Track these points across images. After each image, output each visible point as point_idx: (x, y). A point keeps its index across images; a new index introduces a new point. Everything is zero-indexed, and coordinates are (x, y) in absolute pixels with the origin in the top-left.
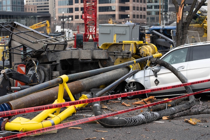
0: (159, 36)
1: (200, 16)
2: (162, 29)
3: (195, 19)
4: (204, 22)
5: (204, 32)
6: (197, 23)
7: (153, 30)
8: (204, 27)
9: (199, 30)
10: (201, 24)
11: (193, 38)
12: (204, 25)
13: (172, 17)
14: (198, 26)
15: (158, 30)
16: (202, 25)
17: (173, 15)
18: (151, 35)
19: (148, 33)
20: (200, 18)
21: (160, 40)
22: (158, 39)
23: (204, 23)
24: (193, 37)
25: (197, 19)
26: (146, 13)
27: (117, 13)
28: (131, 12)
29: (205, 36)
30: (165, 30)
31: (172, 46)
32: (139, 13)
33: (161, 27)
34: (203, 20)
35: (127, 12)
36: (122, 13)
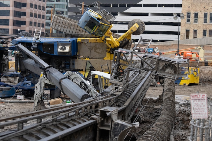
0: (29, 57)
1: (101, 22)
2: (35, 42)
3: (92, 29)
4: (106, 34)
5: (106, 51)
6: (94, 35)
7: (19, 43)
8: (106, 43)
9: (99, 48)
10: (102, 37)
11: (87, 61)
12: (107, 39)
13: (55, 23)
14: (97, 40)
15: (28, 45)
16: (103, 39)
17: (55, 20)
18: (17, 52)
19: (12, 49)
20: (99, 26)
21: (29, 61)
22: (26, 59)
23: (107, 37)
24: (87, 59)
25: (96, 28)
26: (44, 21)
27: (11, 18)
28: (27, 19)
29: (108, 57)
30: (40, 44)
31: (42, 74)
32: (37, 20)
33: (33, 39)
34: (105, 31)
35: (23, 18)
36: (18, 19)
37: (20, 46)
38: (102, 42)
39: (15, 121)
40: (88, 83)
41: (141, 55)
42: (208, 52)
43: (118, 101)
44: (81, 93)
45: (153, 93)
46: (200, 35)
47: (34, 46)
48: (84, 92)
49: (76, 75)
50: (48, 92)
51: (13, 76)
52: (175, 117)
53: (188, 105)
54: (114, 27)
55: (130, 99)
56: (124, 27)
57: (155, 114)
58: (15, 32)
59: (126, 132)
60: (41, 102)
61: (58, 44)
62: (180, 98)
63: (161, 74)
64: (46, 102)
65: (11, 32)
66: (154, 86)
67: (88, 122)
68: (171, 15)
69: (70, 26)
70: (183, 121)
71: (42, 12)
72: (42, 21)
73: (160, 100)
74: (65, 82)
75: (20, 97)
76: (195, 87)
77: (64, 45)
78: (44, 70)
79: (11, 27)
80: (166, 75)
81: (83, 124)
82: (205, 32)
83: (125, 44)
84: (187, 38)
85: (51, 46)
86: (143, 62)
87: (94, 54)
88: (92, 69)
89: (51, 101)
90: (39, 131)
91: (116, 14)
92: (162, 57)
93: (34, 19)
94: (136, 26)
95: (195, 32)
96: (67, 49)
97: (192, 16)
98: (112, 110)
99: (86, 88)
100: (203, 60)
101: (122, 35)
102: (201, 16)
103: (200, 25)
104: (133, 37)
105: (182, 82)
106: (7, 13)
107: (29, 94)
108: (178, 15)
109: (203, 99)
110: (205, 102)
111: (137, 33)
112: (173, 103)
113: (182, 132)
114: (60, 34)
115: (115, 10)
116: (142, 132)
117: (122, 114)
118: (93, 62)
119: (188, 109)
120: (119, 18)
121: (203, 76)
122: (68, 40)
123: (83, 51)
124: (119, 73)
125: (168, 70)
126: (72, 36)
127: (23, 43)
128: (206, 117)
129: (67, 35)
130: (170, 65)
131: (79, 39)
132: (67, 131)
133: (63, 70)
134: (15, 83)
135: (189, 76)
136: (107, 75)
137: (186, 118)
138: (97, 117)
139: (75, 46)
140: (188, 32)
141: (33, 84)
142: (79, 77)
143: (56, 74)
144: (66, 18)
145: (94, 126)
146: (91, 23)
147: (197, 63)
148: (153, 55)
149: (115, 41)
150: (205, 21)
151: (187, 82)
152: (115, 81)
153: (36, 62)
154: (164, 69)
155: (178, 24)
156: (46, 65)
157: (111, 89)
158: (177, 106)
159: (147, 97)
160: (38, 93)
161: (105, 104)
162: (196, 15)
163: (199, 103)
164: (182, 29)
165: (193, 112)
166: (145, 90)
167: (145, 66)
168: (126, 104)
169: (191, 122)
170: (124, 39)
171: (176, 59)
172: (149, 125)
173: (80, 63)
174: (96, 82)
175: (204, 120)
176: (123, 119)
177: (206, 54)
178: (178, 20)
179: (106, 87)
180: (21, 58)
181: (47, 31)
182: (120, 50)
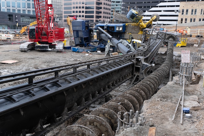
0: (103, 33)
1: (137, 16)
2: (106, 26)
3: (133, 19)
4: (140, 22)
5: (140, 30)
6: (134, 22)
7: (99, 26)
8: (140, 26)
9: (136, 28)
10: (138, 23)
11: (130, 35)
12: (140, 24)
13: (115, 16)
14: (135, 24)
15: (102, 27)
16: (138, 24)
17: (115, 15)
18: (98, 30)
19: (95, 29)
20: (137, 17)
21: (103, 35)
22: (102, 34)
23: (140, 23)
24: (130, 34)
25: (135, 19)
26: (110, 16)
27: (95, 14)
28: (102, 15)
29: (140, 33)
30: (108, 27)
31: (109, 41)
32: (107, 15)
33: (105, 24)
34: (139, 20)
35: (100, 15)
36: (98, 15)
37: (99, 28)
38: (138, 25)
39: (97, 62)
40: (130, 45)
41: (157, 32)
42: (192, 30)
43: (145, 54)
44: (127, 50)
45: (162, 51)
46: (188, 21)
47: (105, 27)
48: (129, 50)
49: (125, 41)
50: (112, 49)
51: (96, 42)
52: (173, 62)
53: (180, 56)
54: (144, 18)
55: (150, 53)
56: (149, 18)
57: (163, 61)
58: (97, 21)
59: (148, 68)
60: (108, 54)
61: (116, 26)
62: (176, 53)
63: (166, 41)
64: (110, 54)
65: (94, 21)
66: (162, 47)
67: (130, 63)
68: (173, 11)
69: (122, 18)
70: (177, 64)
71: (109, 11)
72: (109, 16)
73: (165, 54)
74: (119, 45)
75: (99, 52)
76: (184, 47)
77: (119, 27)
78: (110, 39)
79: (94, 19)
80: (169, 42)
81: (128, 64)
82: (191, 19)
83: (149, 26)
84: (182, 23)
85: (113, 27)
86: (158, 35)
87: (133, 31)
88: (132, 38)
89: (113, 53)
90: (108, 66)
91: (145, 11)
92: (168, 33)
93: (105, 15)
94: (155, 17)
95: (186, 19)
96: (121, 29)
97: (185, 11)
98: (142, 58)
99: (129, 47)
100: (189, 34)
101: (148, 22)
102: (190, 11)
103: (188, 16)
104: (153, 23)
105: (177, 45)
106: (93, 12)
107: (103, 50)
108: (177, 11)
109: (188, 53)
110: (189, 55)
111: (155, 20)
112: (172, 55)
113: (176, 70)
114: (117, 22)
115: (144, 9)
116: (156, 69)
117: (146, 60)
118: (133, 35)
119: (180, 58)
120: (147, 13)
121: (189, 42)
122: (121, 24)
123: (129, 30)
124: (145, 41)
125: (170, 39)
126: (123, 23)
127: (100, 26)
128: (189, 62)
129: (121, 22)
130: (171, 36)
131: (127, 24)
132: (120, 67)
133: (119, 39)
134: (97, 45)
135: (181, 42)
136: (140, 42)
137: (178, 63)
138: (134, 61)
139: (124, 27)
140: (182, 20)
141: (105, 46)
142: (126, 42)
143: (115, 41)
144: (120, 14)
145: (133, 65)
146: (133, 16)
147: (186, 36)
148: (163, 31)
149: (144, 24)
150: (192, 14)
151: (180, 45)
152: (143, 44)
153: (106, 35)
154: (168, 39)
155: (177, 16)
156: (111, 37)
157: (141, 48)
158: (174, 57)
159: (159, 52)
160: (107, 50)
161: (138, 55)
162: (187, 11)
163: (186, 55)
164: (179, 18)
165: (182, 59)
166: (158, 49)
167: (159, 37)
168: (149, 55)
169: (181, 65)
170: (149, 23)
171: (175, 33)
172: (159, 66)
173: (127, 36)
174: (134, 45)
175: (188, 64)
176: (147, 62)
177: (191, 31)
178: (177, 13)
179: (139, 47)
180: (99, 33)
181: (112, 20)
182: (146, 29)
